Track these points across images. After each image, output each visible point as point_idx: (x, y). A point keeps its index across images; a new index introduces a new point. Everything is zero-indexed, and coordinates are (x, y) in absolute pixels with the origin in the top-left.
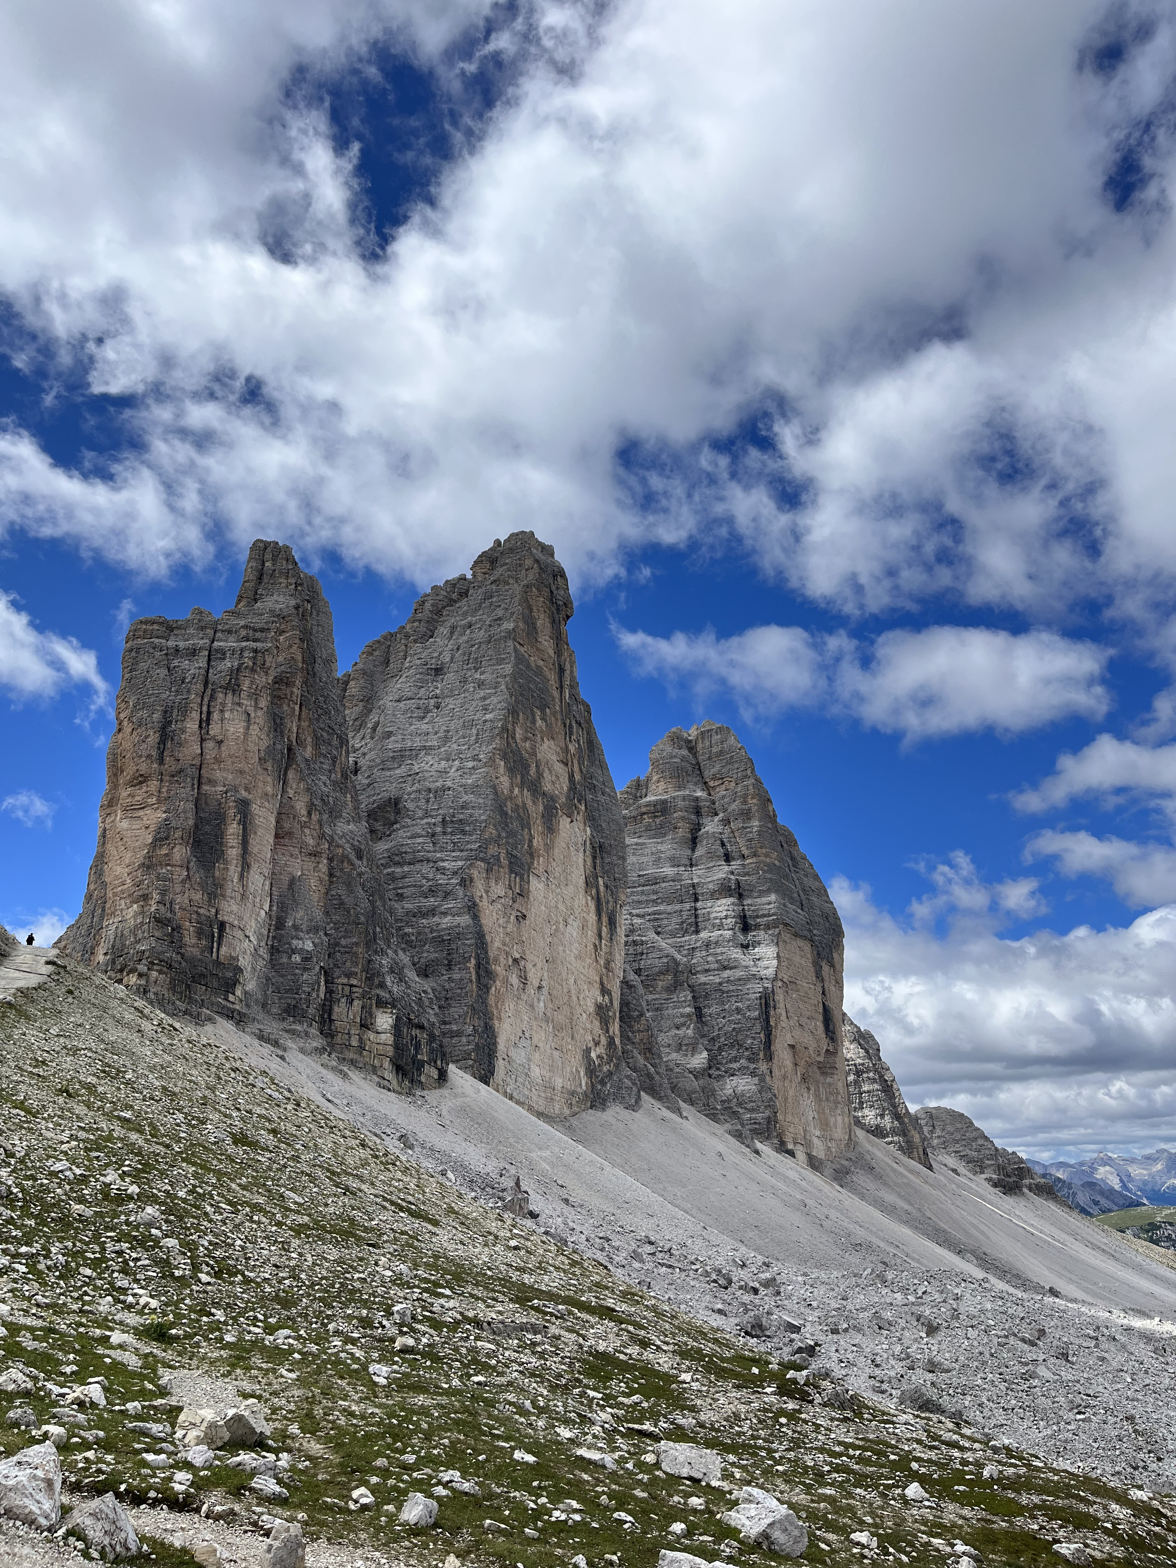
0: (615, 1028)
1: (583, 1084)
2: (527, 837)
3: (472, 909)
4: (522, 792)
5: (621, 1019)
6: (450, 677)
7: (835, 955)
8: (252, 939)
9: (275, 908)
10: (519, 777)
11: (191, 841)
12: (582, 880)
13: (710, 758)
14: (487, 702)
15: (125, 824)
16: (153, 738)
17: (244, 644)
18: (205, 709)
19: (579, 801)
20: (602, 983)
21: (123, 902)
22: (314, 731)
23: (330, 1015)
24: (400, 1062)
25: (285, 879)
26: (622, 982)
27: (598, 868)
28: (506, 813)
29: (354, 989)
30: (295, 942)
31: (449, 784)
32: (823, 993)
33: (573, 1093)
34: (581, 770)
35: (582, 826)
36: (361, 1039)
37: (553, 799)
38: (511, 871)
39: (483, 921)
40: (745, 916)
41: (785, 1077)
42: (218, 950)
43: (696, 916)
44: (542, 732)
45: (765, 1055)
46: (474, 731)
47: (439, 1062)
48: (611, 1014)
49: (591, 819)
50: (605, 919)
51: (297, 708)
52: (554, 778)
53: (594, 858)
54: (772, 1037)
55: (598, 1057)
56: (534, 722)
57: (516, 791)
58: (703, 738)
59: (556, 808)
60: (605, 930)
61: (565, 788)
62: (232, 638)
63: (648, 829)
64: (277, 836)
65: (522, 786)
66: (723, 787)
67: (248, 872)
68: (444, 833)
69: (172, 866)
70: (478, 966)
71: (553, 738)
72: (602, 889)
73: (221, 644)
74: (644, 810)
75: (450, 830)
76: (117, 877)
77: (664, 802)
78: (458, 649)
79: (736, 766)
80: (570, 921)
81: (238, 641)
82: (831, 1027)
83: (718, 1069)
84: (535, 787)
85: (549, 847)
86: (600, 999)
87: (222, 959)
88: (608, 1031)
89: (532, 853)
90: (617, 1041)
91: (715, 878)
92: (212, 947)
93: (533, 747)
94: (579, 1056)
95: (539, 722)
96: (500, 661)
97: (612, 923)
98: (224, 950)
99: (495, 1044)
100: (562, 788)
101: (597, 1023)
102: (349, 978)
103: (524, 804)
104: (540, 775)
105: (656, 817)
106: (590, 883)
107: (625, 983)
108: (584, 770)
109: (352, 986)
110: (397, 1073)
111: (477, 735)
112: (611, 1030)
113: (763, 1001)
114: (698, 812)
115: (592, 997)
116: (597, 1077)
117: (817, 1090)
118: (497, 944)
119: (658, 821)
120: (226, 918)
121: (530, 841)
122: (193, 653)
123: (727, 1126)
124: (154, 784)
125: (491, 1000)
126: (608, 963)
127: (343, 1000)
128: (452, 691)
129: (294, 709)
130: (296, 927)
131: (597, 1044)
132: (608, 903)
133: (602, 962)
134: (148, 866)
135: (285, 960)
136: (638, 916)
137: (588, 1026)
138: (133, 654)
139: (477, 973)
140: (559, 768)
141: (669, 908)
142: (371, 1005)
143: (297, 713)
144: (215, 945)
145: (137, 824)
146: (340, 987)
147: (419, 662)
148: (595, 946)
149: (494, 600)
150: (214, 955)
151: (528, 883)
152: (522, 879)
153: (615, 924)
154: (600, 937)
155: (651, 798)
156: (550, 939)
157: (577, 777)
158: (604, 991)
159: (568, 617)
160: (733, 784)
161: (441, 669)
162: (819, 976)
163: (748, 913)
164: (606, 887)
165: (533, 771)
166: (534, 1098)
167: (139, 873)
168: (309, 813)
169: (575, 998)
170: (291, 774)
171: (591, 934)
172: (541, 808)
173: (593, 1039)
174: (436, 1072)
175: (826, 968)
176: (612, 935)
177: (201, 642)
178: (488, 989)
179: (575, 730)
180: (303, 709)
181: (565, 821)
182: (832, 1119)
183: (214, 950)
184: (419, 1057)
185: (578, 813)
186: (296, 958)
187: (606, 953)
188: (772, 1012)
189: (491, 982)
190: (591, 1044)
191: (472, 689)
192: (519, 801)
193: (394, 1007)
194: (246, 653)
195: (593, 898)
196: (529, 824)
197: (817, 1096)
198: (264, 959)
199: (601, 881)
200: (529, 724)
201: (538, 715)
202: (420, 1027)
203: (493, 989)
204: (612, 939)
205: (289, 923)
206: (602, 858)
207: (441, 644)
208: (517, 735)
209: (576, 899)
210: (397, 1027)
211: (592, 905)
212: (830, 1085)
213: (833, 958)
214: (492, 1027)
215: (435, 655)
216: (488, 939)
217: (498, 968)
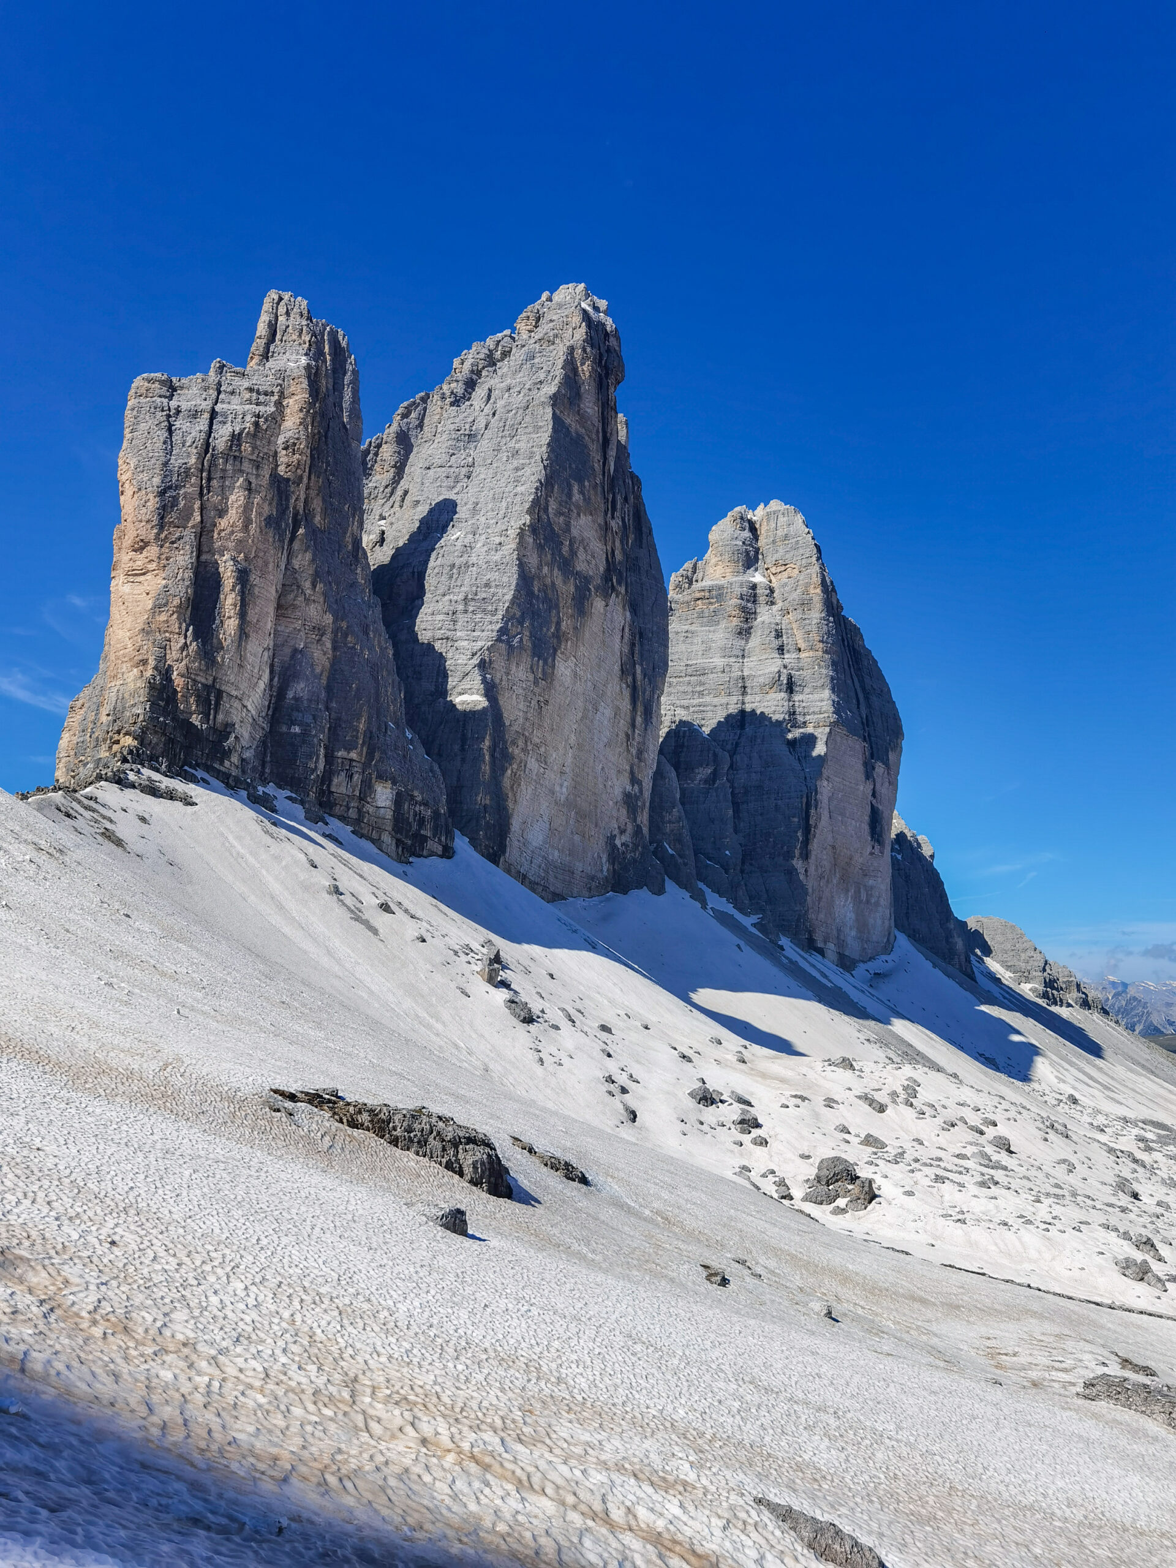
0: (644, 818)
1: (605, 869)
2: (554, 620)
3: (490, 689)
4: (552, 571)
5: (652, 808)
6: (485, 445)
7: (892, 756)
8: (249, 707)
9: (276, 679)
10: (549, 556)
11: (190, 609)
12: (617, 668)
13: (774, 542)
14: (520, 473)
15: (127, 588)
16: (153, 502)
17: (247, 407)
18: (205, 474)
19: (619, 583)
20: (632, 773)
21: (124, 665)
22: (324, 500)
23: (329, 786)
24: (400, 836)
25: (287, 651)
26: (655, 773)
27: (636, 655)
28: (533, 593)
29: (354, 764)
30: (295, 714)
31: (473, 559)
32: (874, 795)
33: (593, 878)
34: (623, 548)
35: (620, 609)
36: (359, 812)
37: (587, 580)
38: (534, 655)
39: (501, 703)
40: (793, 712)
41: (821, 877)
42: (215, 717)
43: (743, 710)
44: (578, 507)
45: (801, 854)
46: (504, 504)
47: (443, 839)
48: (640, 804)
49: (633, 604)
50: (640, 709)
51: (306, 475)
52: (589, 557)
53: (633, 645)
54: (811, 836)
55: (623, 844)
56: (570, 495)
57: (545, 570)
58: (768, 520)
59: (589, 590)
60: (639, 720)
61: (602, 569)
62: (235, 400)
63: (701, 615)
64: (279, 607)
65: (551, 565)
66: (785, 574)
67: (246, 643)
68: (466, 611)
69: (171, 633)
70: (493, 749)
71: (591, 514)
73: (224, 406)
74: (698, 595)
75: (471, 609)
76: (119, 641)
77: (721, 588)
78: (494, 414)
79: (801, 551)
80: (601, 709)
81: (241, 404)
82: (878, 829)
83: (751, 864)
84: (566, 565)
85: (578, 631)
86: (629, 788)
87: (218, 725)
88: (635, 820)
89: (559, 636)
90: (645, 830)
91: (767, 671)
92: (209, 714)
93: (568, 525)
94: (602, 842)
95: (577, 497)
96: (537, 429)
97: (648, 712)
98: (220, 717)
99: (507, 825)
100: (598, 569)
101: (624, 812)
102: (349, 752)
103: (553, 583)
104: (573, 553)
105: (711, 603)
106: (626, 670)
107: (659, 775)
108: (627, 550)
109: (351, 760)
110: (397, 847)
111: (507, 508)
112: (639, 819)
113: (804, 800)
114: (754, 599)
115: (620, 785)
116: (620, 863)
117: (858, 892)
118: (515, 728)
119: (712, 607)
120: (223, 688)
121: (558, 624)
122: (195, 414)
124: (153, 551)
125: (506, 782)
126: (640, 753)
127: (343, 774)
128: (484, 460)
129: (302, 477)
130: (296, 699)
131: (622, 832)
132: (644, 693)
133: (634, 751)
134: (146, 632)
135: (284, 729)
136: (682, 707)
137: (615, 813)
138: (135, 413)
139: (492, 756)
140: (597, 547)
141: (716, 701)
142: (371, 779)
143: (305, 480)
144: (212, 712)
145: (139, 589)
147: (452, 427)
148: (627, 735)
149: (536, 361)
150: (209, 722)
151: (553, 667)
152: (545, 662)
153: (651, 713)
154: (633, 725)
155: (707, 583)
156: (575, 726)
157: (619, 556)
158: (634, 780)
159: (619, 382)
160: (796, 571)
161: (475, 436)
162: (869, 775)
163: (798, 710)
164: (644, 674)
165: (565, 550)
166: (551, 879)
167: (139, 638)
168: (314, 586)
169: (601, 786)
170: (297, 545)
171: (623, 724)
172: (572, 589)
173: (619, 827)
174: (440, 848)
175: (880, 768)
176: (646, 725)
177: (204, 404)
178: (504, 770)
179: (619, 506)
180: (313, 477)
181: (598, 604)
182: (871, 921)
183: (211, 717)
184: (422, 832)
185: (617, 596)
186: (297, 729)
187: (639, 743)
188: (813, 811)
189: (507, 765)
190: (616, 832)
191: (505, 459)
192: (548, 581)
193: (394, 783)
194: (248, 418)
195: (628, 686)
196: (557, 606)
197: (857, 898)
198: (263, 729)
199: (638, 669)
200: (564, 498)
201: (576, 488)
202: (425, 804)
203: (509, 772)
204: (646, 729)
205: (290, 694)
206: (642, 644)
207: (477, 408)
208: (550, 510)
209: (609, 686)
210: (398, 801)
211: (627, 693)
212: (872, 888)
213: (888, 759)
214: (505, 809)
215: (470, 419)
216: (507, 723)
217: (517, 751)
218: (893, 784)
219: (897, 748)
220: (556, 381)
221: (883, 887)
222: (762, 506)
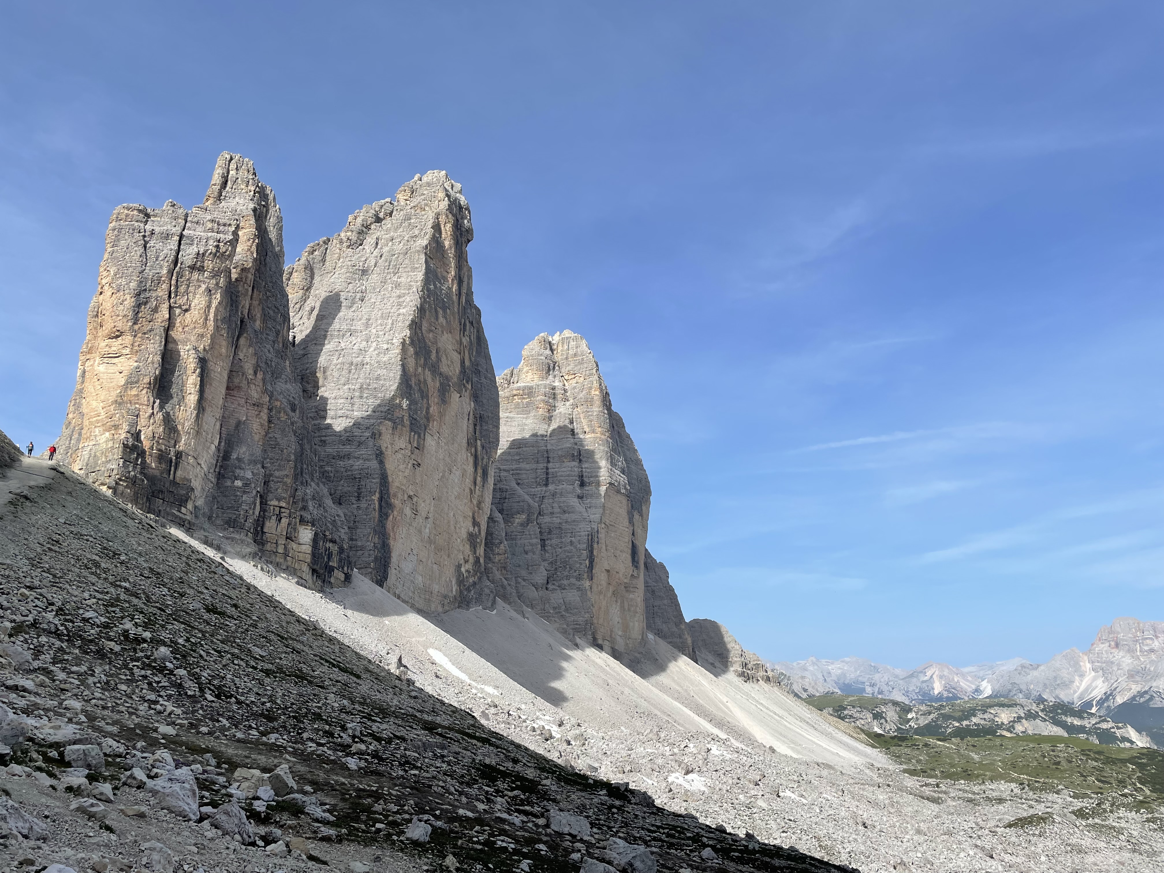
0: (481, 551)
1: (454, 590)
2: (425, 406)
3: (380, 456)
4: (424, 371)
5: (486, 544)
6: (374, 278)
7: (644, 508)
8: (203, 466)
9: (223, 444)
10: (422, 360)
11: (157, 386)
12: (465, 441)
13: (567, 358)
14: (401, 300)
15: (102, 368)
16: (129, 301)
17: (210, 234)
18: (173, 282)
19: (467, 382)
20: (474, 518)
21: (97, 430)
22: (263, 309)
23: (262, 528)
24: (315, 567)
25: (233, 422)
26: (489, 518)
27: (477, 433)
28: (411, 386)
29: (283, 510)
30: (238, 471)
31: (367, 360)
32: (633, 534)
33: (445, 597)
34: (470, 358)
35: (468, 400)
36: (285, 548)
37: (447, 378)
38: (412, 430)
39: (387, 466)
40: (582, 476)
41: (600, 592)
42: (175, 473)
43: (547, 474)
44: (442, 326)
45: (588, 576)
46: (390, 321)
47: (346, 568)
48: (478, 540)
49: (475, 397)
50: (480, 471)
51: (250, 289)
52: (449, 363)
53: (475, 425)
54: (594, 564)
55: (467, 571)
56: (437, 319)
57: (420, 370)
58: (563, 343)
59: (449, 386)
60: (479, 479)
61: (457, 371)
62: (200, 228)
63: (517, 406)
64: (228, 388)
65: (424, 367)
66: (574, 381)
67: (203, 414)
68: (361, 397)
69: (140, 404)
70: (381, 499)
71: (450, 332)
72: (479, 448)
73: (191, 232)
74: (515, 392)
75: (365, 395)
76: (93, 410)
77: (531, 388)
78: (381, 256)
79: (585, 365)
80: (453, 470)
81: (204, 231)
82: (636, 559)
83: (554, 584)
84: (435, 369)
85: (441, 415)
86: (471, 529)
87: (178, 480)
88: (475, 553)
89: (428, 418)
90: (482, 560)
91: (563, 447)
92: (170, 470)
93: (435, 338)
94: (452, 569)
95: (441, 320)
96: (414, 269)
97: (485, 474)
98: (179, 473)
99: (390, 557)
100: (455, 371)
101: (468, 546)
102: (279, 501)
103: (425, 380)
104: (439, 359)
105: (524, 398)
106: (470, 444)
107: (491, 519)
108: (473, 359)
109: (280, 507)
110: (313, 574)
111: (392, 324)
112: (478, 552)
113: (590, 538)
114: (554, 396)
115: (466, 527)
116: (464, 586)
117: (622, 603)
118: (397, 484)
119: (525, 401)
120: (182, 449)
121: (428, 409)
122: (167, 236)
123: (557, 625)
124: (127, 339)
125: (389, 524)
126: (479, 503)
127: (274, 518)
128: (374, 289)
129: (247, 290)
130: (239, 459)
131: (466, 562)
132: (482, 459)
133: (475, 502)
134: (119, 403)
135: (228, 483)
136: (504, 470)
137: (461, 548)
138: (116, 232)
139: (380, 504)
140: (454, 355)
141: (528, 466)
142: (296, 523)
143: (250, 293)
144: (173, 468)
145: (112, 369)
146: (272, 508)
147: (349, 263)
148: (471, 490)
149: (412, 221)
150: (171, 477)
151: (424, 440)
152: (419, 436)
153: (487, 475)
154: (475, 483)
155: (521, 384)
156: (437, 483)
157: (467, 363)
158: (475, 523)
159: (469, 241)
160: (582, 379)
161: (367, 271)
162: (631, 521)
163: (584, 474)
164: (483, 447)
165: (433, 356)
166: (417, 599)
167: (112, 407)
168: (255, 373)
169: (452, 528)
170: (242, 341)
171: (469, 481)
172: (438, 384)
173: (464, 558)
174: (343, 575)
175: (636, 516)
176: (484, 483)
177: (174, 229)
178: (387, 516)
179: (468, 328)
180: (255, 290)
181: (455, 396)
182: (631, 624)
183: (172, 472)
184: (331, 564)
185: (466, 391)
186: (238, 483)
187: (479, 496)
188: (595, 546)
189: (390, 511)
190: (462, 562)
191: (390, 289)
192: (422, 378)
193: (313, 525)
194: (211, 242)
195: (472, 455)
196: (427, 396)
197: (622, 607)
198: (212, 482)
199: (479, 442)
200: (432, 320)
201: (441, 312)
202: (333, 541)
203: (391, 517)
204: (483, 486)
205: (234, 456)
206: (481, 426)
207: (368, 251)
208: (423, 328)
209: (459, 454)
210: (315, 540)
211: (471, 460)
212: (632, 600)
213: (642, 510)
214: (388, 545)
215: (363, 259)
216: (390, 479)
217: (396, 502)
218: (645, 528)
219: (648, 502)
220: (427, 237)
221: (639, 599)
222: (558, 333)
